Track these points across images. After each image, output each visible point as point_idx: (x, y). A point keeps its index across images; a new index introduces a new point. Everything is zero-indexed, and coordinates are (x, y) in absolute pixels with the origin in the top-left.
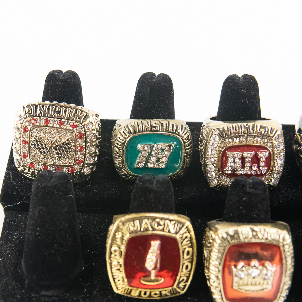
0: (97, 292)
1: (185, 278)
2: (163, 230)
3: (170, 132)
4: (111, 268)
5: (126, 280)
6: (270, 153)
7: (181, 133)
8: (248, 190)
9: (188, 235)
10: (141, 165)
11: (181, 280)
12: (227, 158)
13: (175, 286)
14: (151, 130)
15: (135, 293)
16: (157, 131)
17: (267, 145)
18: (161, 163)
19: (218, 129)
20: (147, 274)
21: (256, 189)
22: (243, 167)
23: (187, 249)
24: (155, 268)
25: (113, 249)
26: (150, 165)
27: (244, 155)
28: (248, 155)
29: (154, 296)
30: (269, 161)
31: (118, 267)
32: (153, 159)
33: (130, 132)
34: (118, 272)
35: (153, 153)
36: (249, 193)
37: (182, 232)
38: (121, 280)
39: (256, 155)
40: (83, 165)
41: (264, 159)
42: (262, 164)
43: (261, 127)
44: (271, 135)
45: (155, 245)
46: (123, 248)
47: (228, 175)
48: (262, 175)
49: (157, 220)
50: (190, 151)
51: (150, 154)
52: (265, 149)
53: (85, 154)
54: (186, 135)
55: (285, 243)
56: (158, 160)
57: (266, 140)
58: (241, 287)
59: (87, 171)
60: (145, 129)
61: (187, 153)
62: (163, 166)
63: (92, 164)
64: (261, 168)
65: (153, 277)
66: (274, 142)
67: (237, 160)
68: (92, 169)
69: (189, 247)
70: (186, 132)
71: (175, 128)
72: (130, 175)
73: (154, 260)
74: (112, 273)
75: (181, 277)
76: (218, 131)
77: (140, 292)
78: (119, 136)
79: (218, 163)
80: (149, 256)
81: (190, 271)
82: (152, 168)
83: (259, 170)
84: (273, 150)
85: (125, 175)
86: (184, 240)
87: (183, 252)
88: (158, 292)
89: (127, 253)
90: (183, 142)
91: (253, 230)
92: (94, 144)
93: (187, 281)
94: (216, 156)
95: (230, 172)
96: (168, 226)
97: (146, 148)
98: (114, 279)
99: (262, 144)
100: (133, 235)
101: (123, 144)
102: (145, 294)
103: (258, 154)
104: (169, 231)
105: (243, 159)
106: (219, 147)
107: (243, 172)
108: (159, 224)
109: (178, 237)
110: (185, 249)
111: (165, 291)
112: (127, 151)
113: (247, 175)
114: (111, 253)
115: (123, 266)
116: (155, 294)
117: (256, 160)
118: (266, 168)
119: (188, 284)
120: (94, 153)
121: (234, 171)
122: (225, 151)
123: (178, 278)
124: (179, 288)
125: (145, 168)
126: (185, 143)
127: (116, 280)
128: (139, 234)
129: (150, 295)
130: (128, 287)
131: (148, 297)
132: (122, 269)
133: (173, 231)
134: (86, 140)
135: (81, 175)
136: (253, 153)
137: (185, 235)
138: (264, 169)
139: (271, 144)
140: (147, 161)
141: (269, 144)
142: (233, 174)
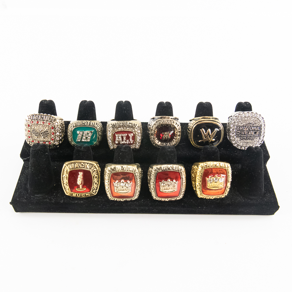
0: (60, 195)
1: (96, 188)
2: (84, 167)
3: (91, 126)
4: (64, 184)
5: (70, 189)
6: (134, 134)
7: (96, 126)
8: (122, 150)
9: (96, 170)
10: (79, 140)
11: (93, 189)
12: (115, 137)
13: (91, 192)
14: (83, 125)
15: (74, 195)
16: (85, 125)
17: (132, 131)
18: (88, 139)
19: (111, 124)
20: (78, 186)
21: (125, 149)
22: (123, 140)
23: (95, 176)
24: (81, 184)
25: (63, 176)
26: (83, 140)
27: (123, 135)
28: (125, 135)
29: (83, 196)
30: (134, 138)
31: (66, 184)
32: (84, 138)
33: (74, 126)
34: (66, 186)
35: (84, 135)
36: (122, 151)
37: (92, 168)
38: (68, 189)
39: (128, 135)
40: (55, 141)
41: (131, 137)
42: (131, 139)
43: (130, 123)
44: (134, 127)
45: (81, 174)
46: (67, 175)
47: (117, 144)
48: (131, 144)
49: (82, 163)
50: (101, 134)
51: (83, 136)
52: (132, 132)
53: (55, 136)
54: (99, 127)
55: (136, 172)
56: (86, 138)
57: (132, 129)
58: (118, 191)
59: (57, 143)
60: (80, 125)
61: (99, 135)
62: (89, 140)
63: (59, 140)
64: (130, 141)
65: (81, 188)
66: (136, 129)
67: (120, 138)
68: (59, 142)
69: (97, 175)
70: (99, 125)
71: (93, 124)
72: (75, 145)
73: (81, 180)
74: (64, 186)
75: (93, 188)
76: (111, 125)
77: (76, 194)
78: (69, 128)
79: (112, 139)
80: (79, 179)
81: (98, 185)
82: (84, 142)
83: (130, 142)
84: (135, 133)
85: (73, 145)
86: (94, 172)
87: (94, 177)
88: (84, 194)
89: (69, 178)
90: (97, 130)
91: (122, 167)
92: (59, 131)
93: (97, 189)
94: (111, 136)
95: (118, 143)
96: (86, 166)
97: (81, 133)
98: (65, 189)
99: (130, 131)
100: (71, 170)
101: (71, 131)
102: (79, 195)
103: (129, 135)
104: (87, 168)
105: (122, 137)
106: (112, 132)
107: (123, 143)
108: (82, 165)
109: (91, 170)
110: (95, 175)
111: (87, 193)
112: (73, 134)
113: (124, 144)
114: (63, 178)
115: (68, 183)
116: (83, 195)
117: (128, 138)
118: (133, 141)
119: (97, 191)
120: (59, 135)
121: (119, 142)
122: (115, 133)
123: (92, 188)
124: (93, 192)
125: (81, 141)
126: (98, 130)
127: (66, 190)
128: (74, 169)
129: (81, 196)
130: (70, 192)
131: (80, 196)
132: (68, 184)
133: (88, 168)
134: (55, 130)
135: (54, 145)
136: (126, 135)
137: (94, 170)
138: (132, 141)
139: (134, 130)
140: (82, 139)
141: (133, 130)
142: (119, 144)
